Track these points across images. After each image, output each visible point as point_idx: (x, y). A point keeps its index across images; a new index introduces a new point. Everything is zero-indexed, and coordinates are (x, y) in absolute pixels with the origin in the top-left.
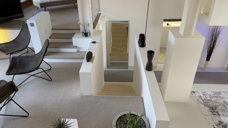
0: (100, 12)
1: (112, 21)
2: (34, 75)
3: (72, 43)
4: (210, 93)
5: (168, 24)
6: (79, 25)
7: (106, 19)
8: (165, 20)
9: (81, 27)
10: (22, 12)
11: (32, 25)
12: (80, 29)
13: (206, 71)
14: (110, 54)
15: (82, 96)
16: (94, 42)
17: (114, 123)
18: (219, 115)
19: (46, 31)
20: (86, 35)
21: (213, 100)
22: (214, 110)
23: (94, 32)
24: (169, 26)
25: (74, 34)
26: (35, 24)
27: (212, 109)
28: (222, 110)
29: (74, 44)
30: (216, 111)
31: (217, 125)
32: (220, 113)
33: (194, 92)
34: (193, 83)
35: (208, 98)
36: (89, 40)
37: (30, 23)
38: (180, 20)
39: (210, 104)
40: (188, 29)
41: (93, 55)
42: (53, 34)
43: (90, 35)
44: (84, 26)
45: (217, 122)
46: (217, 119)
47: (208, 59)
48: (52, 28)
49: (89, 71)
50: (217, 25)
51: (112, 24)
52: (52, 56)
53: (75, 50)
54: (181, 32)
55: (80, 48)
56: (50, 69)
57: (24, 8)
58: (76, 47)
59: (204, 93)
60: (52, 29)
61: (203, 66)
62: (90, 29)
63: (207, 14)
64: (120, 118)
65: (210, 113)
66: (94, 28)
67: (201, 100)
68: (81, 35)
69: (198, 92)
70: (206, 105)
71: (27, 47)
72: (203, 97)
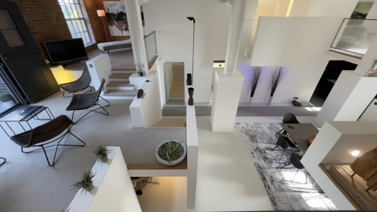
0: (157, 54)
1: (173, 63)
2: (93, 110)
3: (129, 82)
4: (252, 124)
5: (220, 65)
6: (134, 66)
7: (163, 61)
8: (215, 62)
9: (137, 68)
10: (86, 55)
11: (91, 66)
12: (135, 70)
13: (251, 105)
14: (170, 92)
15: (134, 128)
16: (148, 81)
17: (157, 150)
18: (257, 142)
19: (105, 71)
20: (142, 74)
21: (253, 129)
22: (253, 138)
23: (149, 72)
24: (221, 67)
25: (131, 74)
26: (93, 65)
27: (252, 137)
28: (260, 138)
29: (131, 83)
30: (255, 138)
31: (254, 150)
32: (258, 140)
33: (238, 124)
34: (237, 116)
35: (250, 128)
36: (144, 79)
37: (90, 65)
38: (223, 62)
39: (251, 133)
40: (230, 69)
41: (144, 92)
42: (113, 74)
43: (145, 75)
44: (139, 67)
45: (255, 148)
46: (255, 145)
47: (252, 95)
48: (111, 68)
49: (139, 106)
50: (258, 66)
51: (173, 65)
52: (112, 94)
53: (132, 88)
54: (225, 71)
55: (136, 86)
56: (109, 106)
57: (88, 52)
58: (133, 86)
59: (247, 125)
60: (112, 70)
61: (248, 102)
62: (146, 69)
63: (249, 56)
64: (163, 145)
65: (250, 140)
66: (149, 68)
67: (243, 130)
68: (137, 74)
69: (242, 124)
70: (247, 134)
71: (88, 86)
72: (246, 127)
